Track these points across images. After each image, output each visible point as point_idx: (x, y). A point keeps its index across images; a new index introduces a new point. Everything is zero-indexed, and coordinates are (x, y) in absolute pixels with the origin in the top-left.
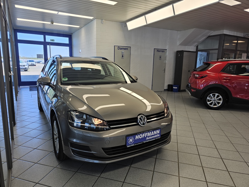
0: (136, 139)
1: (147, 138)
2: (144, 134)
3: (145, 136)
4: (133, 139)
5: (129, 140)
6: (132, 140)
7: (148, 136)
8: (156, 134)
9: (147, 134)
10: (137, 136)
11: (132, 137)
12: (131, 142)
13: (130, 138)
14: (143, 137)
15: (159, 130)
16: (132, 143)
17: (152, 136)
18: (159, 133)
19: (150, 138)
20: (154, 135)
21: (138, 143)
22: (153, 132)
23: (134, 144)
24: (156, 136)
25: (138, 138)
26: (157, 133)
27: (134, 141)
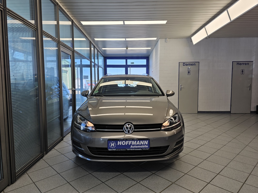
0: (118, 144)
1: (132, 147)
2: (128, 142)
3: (129, 144)
4: (115, 144)
5: (111, 144)
6: (113, 145)
7: (132, 144)
8: (143, 144)
9: (132, 142)
10: (120, 142)
11: (114, 142)
12: (112, 146)
13: (111, 142)
14: (126, 144)
15: (147, 141)
16: (114, 147)
17: (138, 145)
18: (147, 144)
19: (135, 147)
20: (140, 145)
21: (120, 149)
22: (138, 142)
23: (116, 149)
24: (143, 147)
25: (120, 144)
26: (145, 144)
27: (116, 145)
